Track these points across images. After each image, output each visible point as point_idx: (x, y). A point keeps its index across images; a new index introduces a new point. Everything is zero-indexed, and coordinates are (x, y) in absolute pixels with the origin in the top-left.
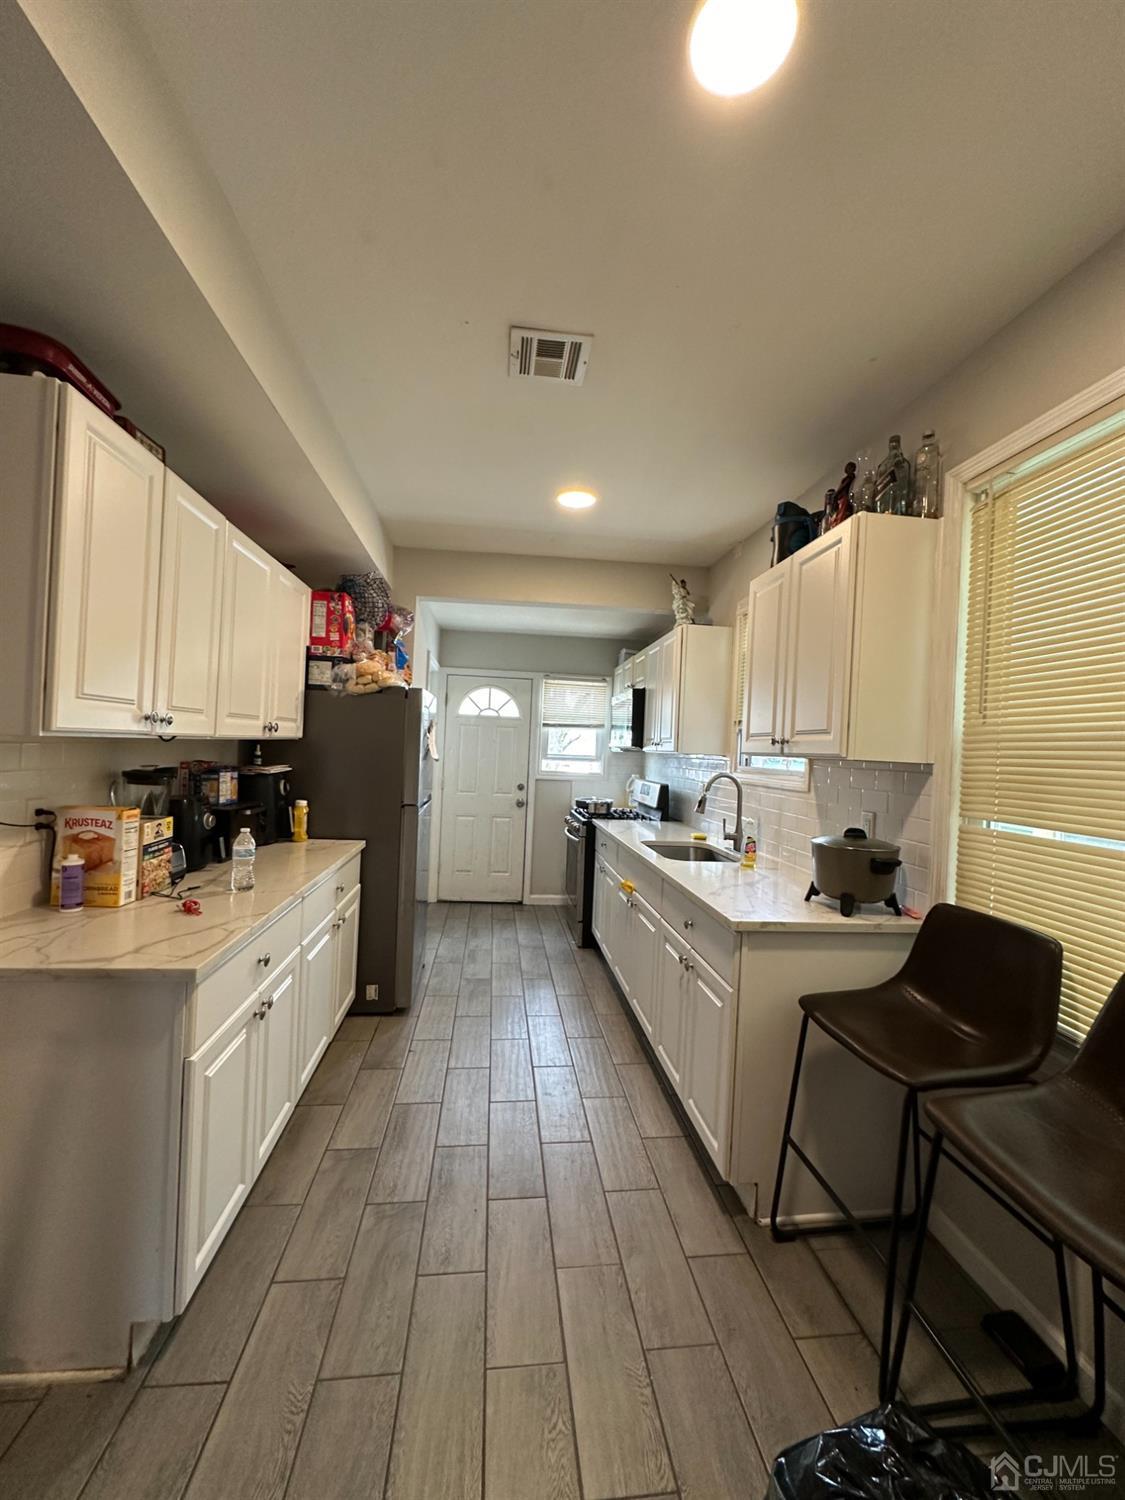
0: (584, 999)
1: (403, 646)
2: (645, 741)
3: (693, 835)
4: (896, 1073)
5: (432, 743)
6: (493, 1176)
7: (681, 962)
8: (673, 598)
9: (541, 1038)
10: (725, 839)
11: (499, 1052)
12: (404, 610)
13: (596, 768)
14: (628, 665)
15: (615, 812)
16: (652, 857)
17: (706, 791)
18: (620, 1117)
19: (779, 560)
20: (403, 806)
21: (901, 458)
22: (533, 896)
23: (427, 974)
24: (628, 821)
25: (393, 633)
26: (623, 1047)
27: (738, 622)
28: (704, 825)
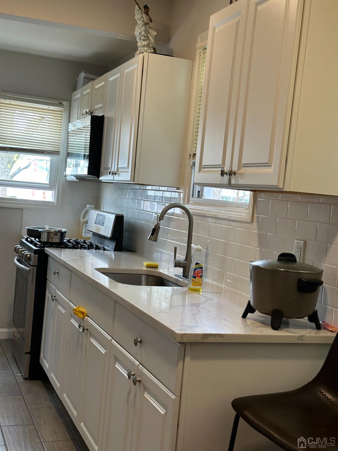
0: (29, 429)
2: (102, 170)
3: (145, 264)
7: (129, 377)
8: (135, 23)
10: (176, 266)
13: (49, 196)
14: (87, 90)
15: (69, 241)
16: (104, 281)
17: (160, 220)
24: (82, 250)
27: (198, 56)
28: (156, 255)
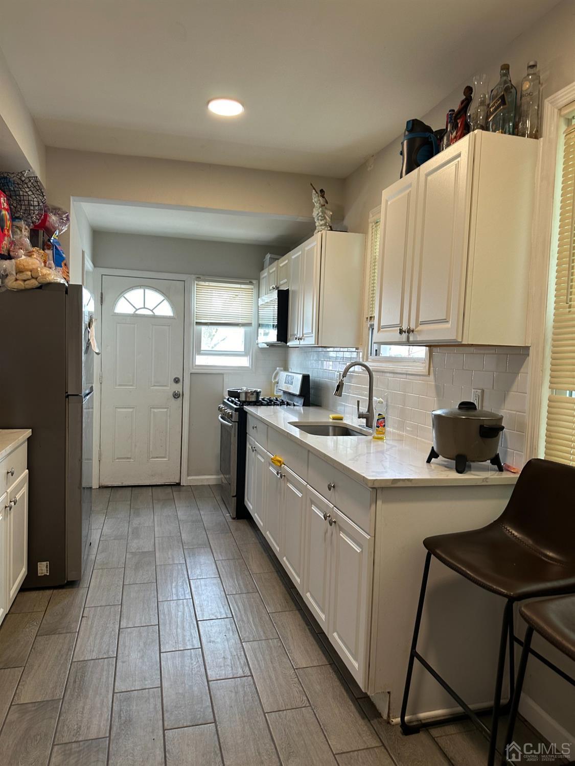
0: (239, 562)
1: (60, 245)
2: (289, 337)
3: (331, 416)
4: (500, 589)
5: (93, 337)
6: (167, 711)
7: (325, 519)
8: (313, 206)
9: (203, 597)
10: (359, 417)
11: (166, 611)
12: (59, 209)
13: (244, 362)
14: (273, 268)
15: (263, 399)
16: (296, 432)
17: (343, 377)
18: (275, 654)
19: (407, 172)
20: (67, 396)
21: (509, 84)
22: (189, 478)
23: (94, 551)
24: (275, 407)
25: (50, 232)
26: (276, 598)
27: (370, 229)
28: (339, 408)
